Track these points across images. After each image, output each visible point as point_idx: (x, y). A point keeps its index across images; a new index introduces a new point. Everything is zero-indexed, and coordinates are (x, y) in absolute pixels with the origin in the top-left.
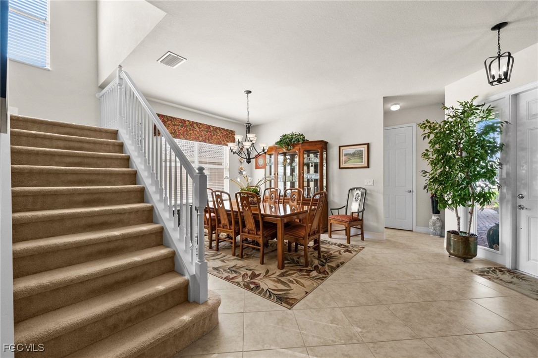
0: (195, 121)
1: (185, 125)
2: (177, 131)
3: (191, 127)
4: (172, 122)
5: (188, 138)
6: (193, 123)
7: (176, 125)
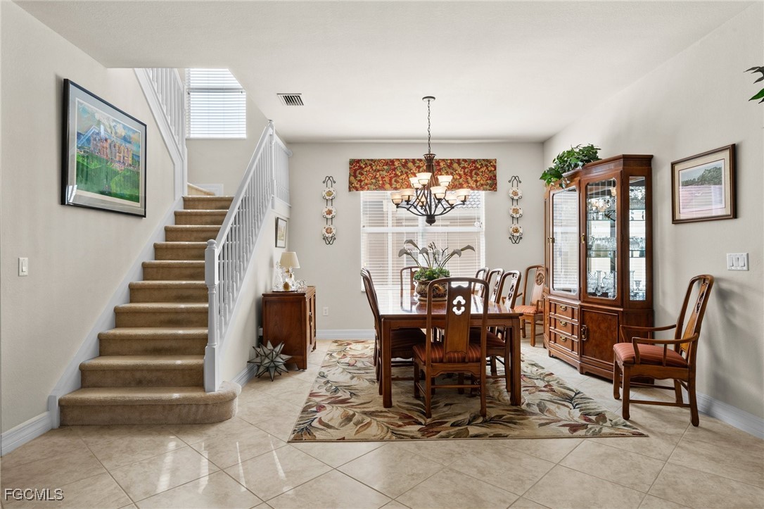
0: (411, 157)
1: (393, 167)
2: (380, 179)
3: (403, 169)
4: (372, 167)
5: (398, 187)
6: (407, 161)
7: (379, 171)
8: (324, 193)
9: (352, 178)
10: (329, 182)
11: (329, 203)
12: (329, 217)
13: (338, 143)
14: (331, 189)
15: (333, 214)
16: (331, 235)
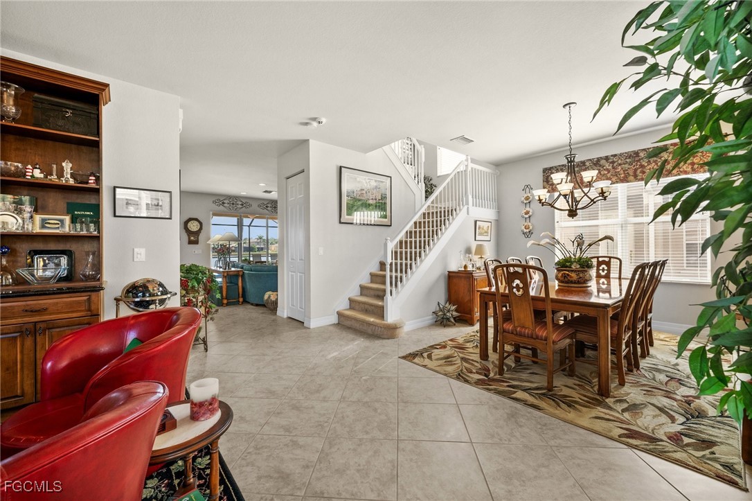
8: (523, 199)
9: (545, 183)
10: (527, 189)
11: (528, 205)
12: (527, 216)
13: (533, 158)
14: (529, 195)
15: (530, 214)
16: (528, 230)
